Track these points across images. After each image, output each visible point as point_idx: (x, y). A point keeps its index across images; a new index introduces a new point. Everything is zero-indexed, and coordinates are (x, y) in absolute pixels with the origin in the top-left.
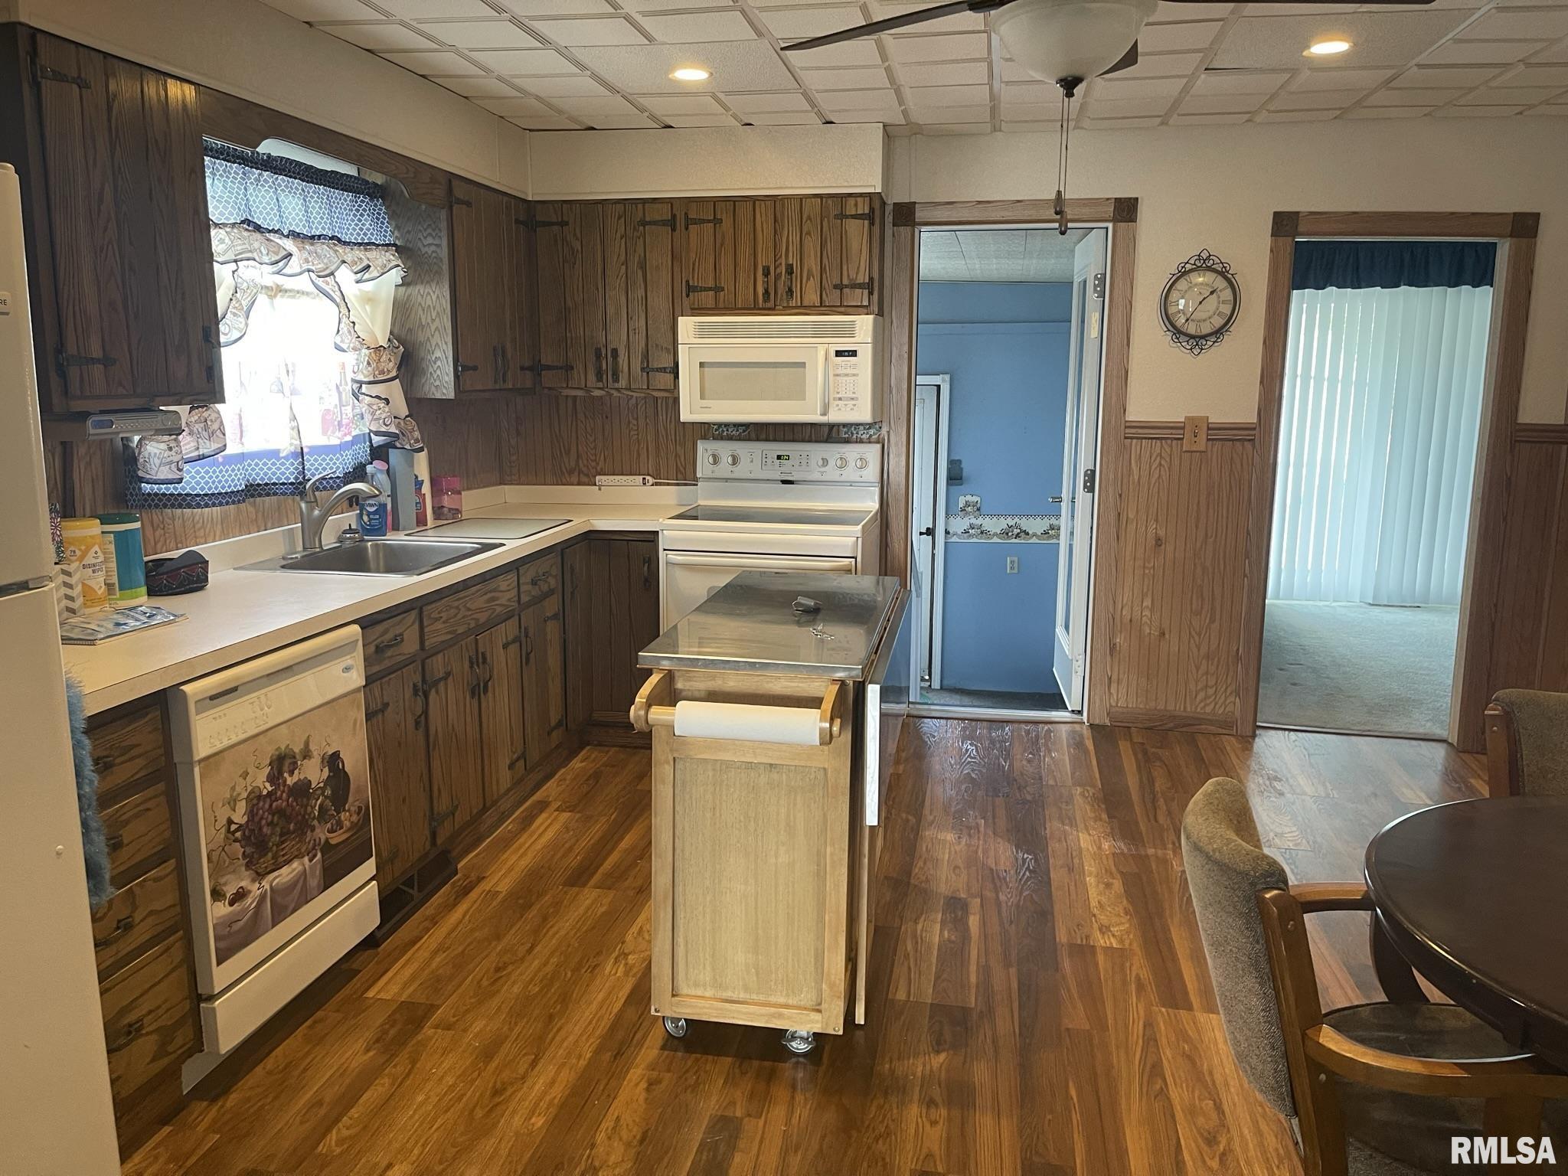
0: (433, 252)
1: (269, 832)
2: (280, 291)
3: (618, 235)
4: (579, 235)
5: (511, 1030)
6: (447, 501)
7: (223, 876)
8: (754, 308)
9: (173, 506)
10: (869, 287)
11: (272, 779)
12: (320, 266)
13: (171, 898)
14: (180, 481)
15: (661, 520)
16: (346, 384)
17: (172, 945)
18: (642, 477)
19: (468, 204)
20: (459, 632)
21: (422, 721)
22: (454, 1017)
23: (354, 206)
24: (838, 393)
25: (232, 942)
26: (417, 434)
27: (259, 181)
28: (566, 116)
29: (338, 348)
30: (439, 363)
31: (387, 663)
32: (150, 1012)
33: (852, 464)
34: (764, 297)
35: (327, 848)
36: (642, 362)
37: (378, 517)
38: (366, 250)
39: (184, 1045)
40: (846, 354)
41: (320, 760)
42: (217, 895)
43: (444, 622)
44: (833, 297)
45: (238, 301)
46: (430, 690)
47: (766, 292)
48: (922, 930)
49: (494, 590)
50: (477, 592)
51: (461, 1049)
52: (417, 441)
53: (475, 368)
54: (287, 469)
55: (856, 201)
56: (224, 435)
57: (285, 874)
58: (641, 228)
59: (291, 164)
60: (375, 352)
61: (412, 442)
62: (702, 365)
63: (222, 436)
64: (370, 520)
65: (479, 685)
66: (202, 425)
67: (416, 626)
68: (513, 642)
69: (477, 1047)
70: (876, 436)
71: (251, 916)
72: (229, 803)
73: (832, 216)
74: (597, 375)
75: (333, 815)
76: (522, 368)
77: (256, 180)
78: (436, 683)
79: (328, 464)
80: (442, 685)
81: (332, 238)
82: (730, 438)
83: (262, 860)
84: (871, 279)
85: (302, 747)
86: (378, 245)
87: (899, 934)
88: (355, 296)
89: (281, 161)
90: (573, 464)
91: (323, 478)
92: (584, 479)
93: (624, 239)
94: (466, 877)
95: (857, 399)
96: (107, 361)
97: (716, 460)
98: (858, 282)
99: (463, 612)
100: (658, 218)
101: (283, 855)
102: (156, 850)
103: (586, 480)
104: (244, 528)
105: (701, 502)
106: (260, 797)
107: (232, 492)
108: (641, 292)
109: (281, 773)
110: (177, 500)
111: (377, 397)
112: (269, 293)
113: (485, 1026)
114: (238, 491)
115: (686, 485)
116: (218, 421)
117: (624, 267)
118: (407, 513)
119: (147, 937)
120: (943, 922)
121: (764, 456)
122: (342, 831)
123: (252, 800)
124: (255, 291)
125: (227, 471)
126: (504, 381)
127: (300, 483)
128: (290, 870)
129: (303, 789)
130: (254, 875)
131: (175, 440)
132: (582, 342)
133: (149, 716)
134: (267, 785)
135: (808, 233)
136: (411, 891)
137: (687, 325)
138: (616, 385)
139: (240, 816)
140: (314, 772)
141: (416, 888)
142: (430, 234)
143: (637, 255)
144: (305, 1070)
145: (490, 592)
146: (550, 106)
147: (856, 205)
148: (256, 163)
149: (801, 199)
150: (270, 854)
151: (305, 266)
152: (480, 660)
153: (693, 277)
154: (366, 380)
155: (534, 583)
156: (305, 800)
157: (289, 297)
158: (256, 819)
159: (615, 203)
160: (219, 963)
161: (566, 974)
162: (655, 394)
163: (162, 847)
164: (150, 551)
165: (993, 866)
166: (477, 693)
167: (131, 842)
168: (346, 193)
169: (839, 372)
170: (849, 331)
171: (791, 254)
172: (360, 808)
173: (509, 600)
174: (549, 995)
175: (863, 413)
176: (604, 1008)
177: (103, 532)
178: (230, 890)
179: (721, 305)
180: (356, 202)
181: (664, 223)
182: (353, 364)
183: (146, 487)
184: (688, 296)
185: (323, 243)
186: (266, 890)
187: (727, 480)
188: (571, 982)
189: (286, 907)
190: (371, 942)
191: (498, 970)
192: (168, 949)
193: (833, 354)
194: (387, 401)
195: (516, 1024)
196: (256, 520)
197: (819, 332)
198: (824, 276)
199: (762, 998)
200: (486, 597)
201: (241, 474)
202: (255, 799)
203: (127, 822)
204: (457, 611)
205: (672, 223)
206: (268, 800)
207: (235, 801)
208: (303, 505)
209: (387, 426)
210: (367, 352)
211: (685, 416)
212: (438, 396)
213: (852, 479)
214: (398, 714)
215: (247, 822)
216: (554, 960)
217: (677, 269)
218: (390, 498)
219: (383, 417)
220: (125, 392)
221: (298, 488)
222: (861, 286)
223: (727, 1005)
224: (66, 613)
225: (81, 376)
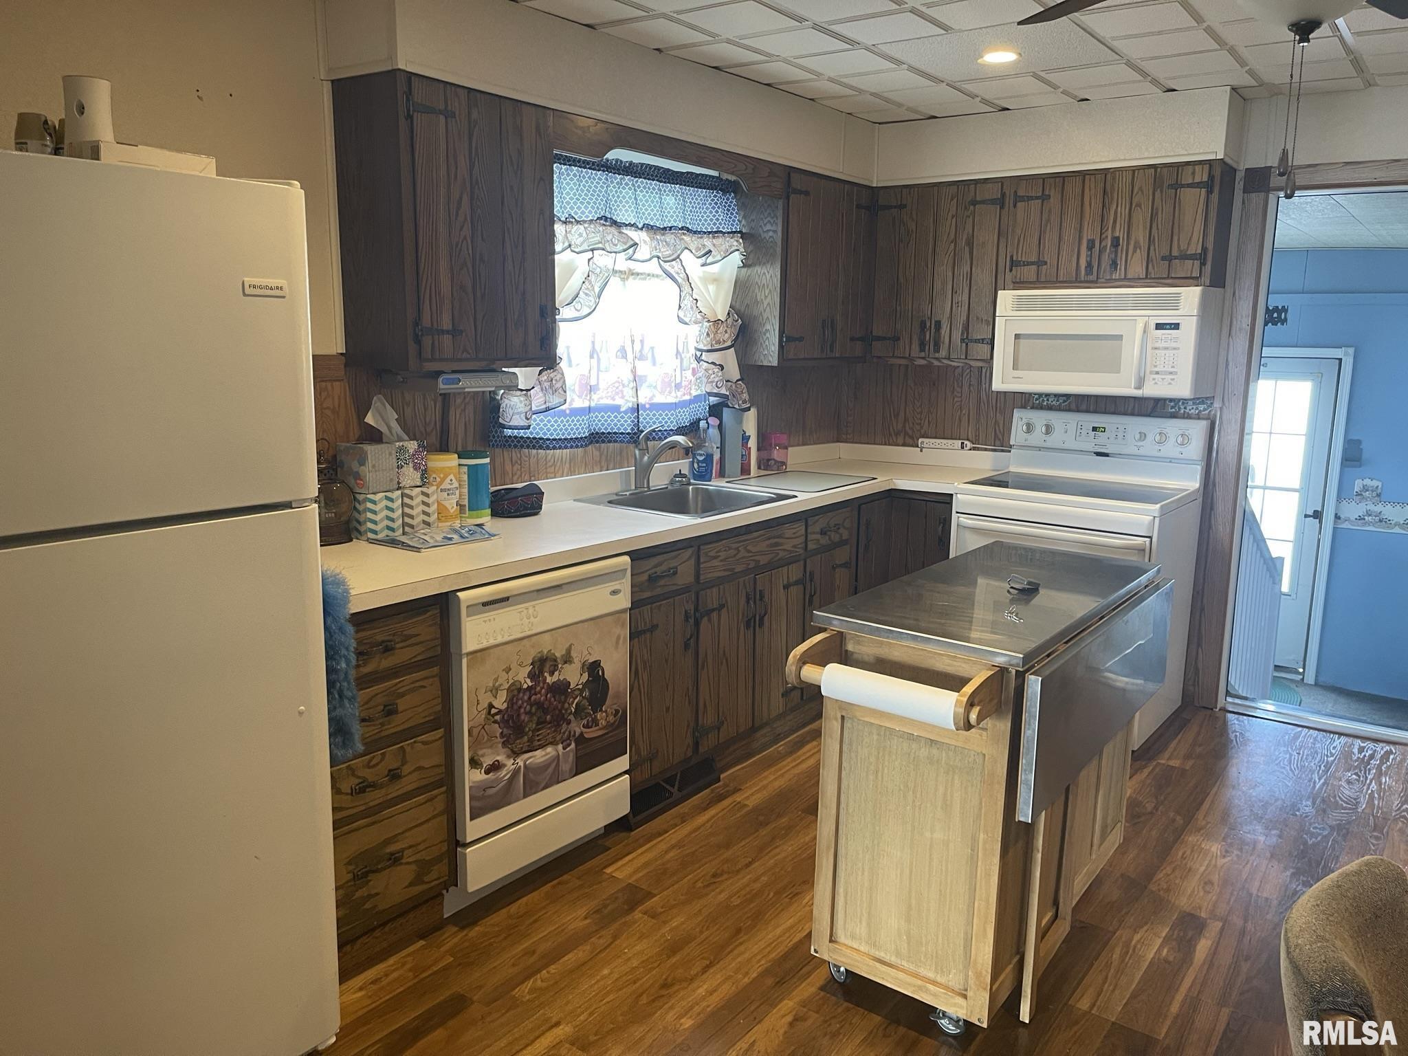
0: (771, 237)
1: (526, 719)
2: (633, 274)
3: (950, 214)
4: (915, 217)
5: (701, 932)
6: (777, 454)
7: (481, 749)
8: (1076, 281)
9: (528, 447)
10: (1202, 258)
11: (531, 676)
12: (667, 253)
13: (438, 759)
14: (528, 428)
15: (956, 484)
16: (688, 352)
17: (436, 797)
18: (960, 442)
19: (807, 193)
20: (736, 571)
21: (691, 643)
22: (662, 908)
23: (707, 200)
24: (1156, 366)
25: (485, 804)
26: (745, 396)
27: (621, 184)
28: (905, 108)
29: (681, 321)
30: (768, 335)
31: (658, 591)
32: (410, 847)
33: (1172, 440)
34: (1086, 270)
35: (581, 740)
36: (962, 334)
37: (705, 465)
38: (714, 237)
39: (439, 878)
40: (1168, 327)
41: (580, 665)
42: (474, 763)
43: (721, 561)
44: (1161, 268)
45: (590, 282)
46: (702, 618)
47: (1089, 266)
48: (1138, 941)
49: (779, 537)
50: (759, 537)
51: (655, 938)
52: (745, 402)
53: (801, 339)
54: (626, 421)
55: (1194, 170)
56: (565, 392)
57: (539, 757)
58: (972, 207)
59: (650, 168)
60: (714, 325)
61: (740, 402)
62: (1017, 336)
63: (563, 393)
64: (699, 467)
65: (755, 617)
66: (549, 384)
67: (692, 561)
68: (796, 583)
69: (668, 940)
70: (1207, 412)
71: (506, 784)
72: (491, 691)
73: (1166, 185)
74: (920, 345)
75: (589, 713)
76: (852, 339)
77: (618, 183)
78: (709, 612)
79: (657, 419)
80: (715, 614)
81: (682, 228)
82: (1050, 408)
83: (518, 741)
84: (1204, 249)
85: (564, 652)
86: (725, 233)
87: (1109, 940)
88: (700, 278)
89: (642, 167)
90: (900, 426)
91: (654, 431)
92: (909, 441)
93: (954, 219)
94: (726, 785)
95: (1176, 373)
96: (455, 332)
97: (1030, 428)
98: (1189, 253)
99: (743, 553)
100: (987, 197)
101: (539, 740)
102: (427, 719)
103: (911, 441)
104: (588, 467)
105: (1013, 469)
106: (520, 690)
107: (576, 438)
108: (967, 268)
109: (541, 672)
110: (526, 442)
111: (713, 363)
112: (622, 276)
113: (683, 923)
114: (581, 438)
115: (1003, 451)
116: (562, 380)
117: (953, 244)
118: (733, 464)
119: (410, 787)
120: (1166, 940)
121: (1079, 427)
122: (597, 728)
123: (513, 691)
124: (606, 275)
125: (573, 421)
126: (832, 351)
127: (635, 434)
128: (544, 753)
129: (561, 689)
130: (510, 752)
131: (526, 395)
132: (910, 314)
133: (429, 614)
134: (528, 681)
135: (1139, 205)
136: (670, 789)
137: (1005, 298)
138: (937, 355)
139: (500, 702)
140: (574, 675)
141: (676, 787)
142: (769, 222)
143: (966, 231)
144: (535, 921)
145: (774, 538)
146: (887, 100)
147: (1193, 173)
148: (618, 169)
149: (1134, 171)
150: (526, 738)
151: (655, 253)
152: (758, 596)
153: (1017, 252)
154: (705, 348)
155: (823, 533)
156: (563, 697)
157: (640, 279)
158: (515, 707)
159: (949, 185)
160: (472, 819)
161: (768, 895)
162: (972, 363)
163: (432, 718)
164: (507, 481)
165: (1254, 891)
166: (752, 624)
167: (406, 710)
168: (700, 190)
169: (1157, 345)
170: (1173, 303)
171: (1118, 225)
172: (617, 711)
173: (794, 546)
174: (746, 910)
175: (1181, 387)
176: (787, 935)
177: (459, 465)
178: (487, 761)
179: (1043, 279)
180: (710, 197)
181: (993, 202)
182: (694, 336)
183: (508, 432)
184: (1011, 270)
185: (672, 234)
186: (520, 766)
187: (1040, 449)
188: (770, 902)
189: (537, 784)
190: (621, 826)
191: (714, 876)
192: (431, 800)
193: (1153, 326)
194: (722, 367)
195: (707, 929)
196: (600, 462)
197: (1139, 304)
198: (1152, 248)
199: (912, 967)
200: (768, 542)
201: (585, 424)
202: (515, 691)
203: (402, 695)
204: (736, 552)
205: (1001, 202)
206: (528, 693)
207: (497, 689)
208: (637, 452)
209: (718, 388)
210: (708, 324)
211: (997, 385)
212: (765, 363)
213: (1171, 455)
214: (667, 635)
215: (508, 708)
216: (765, 879)
217: (1002, 245)
218: (719, 450)
219: (716, 380)
220: (469, 356)
221: (634, 437)
222: (1192, 257)
223: (878, 965)
224: (422, 525)
225: (433, 344)
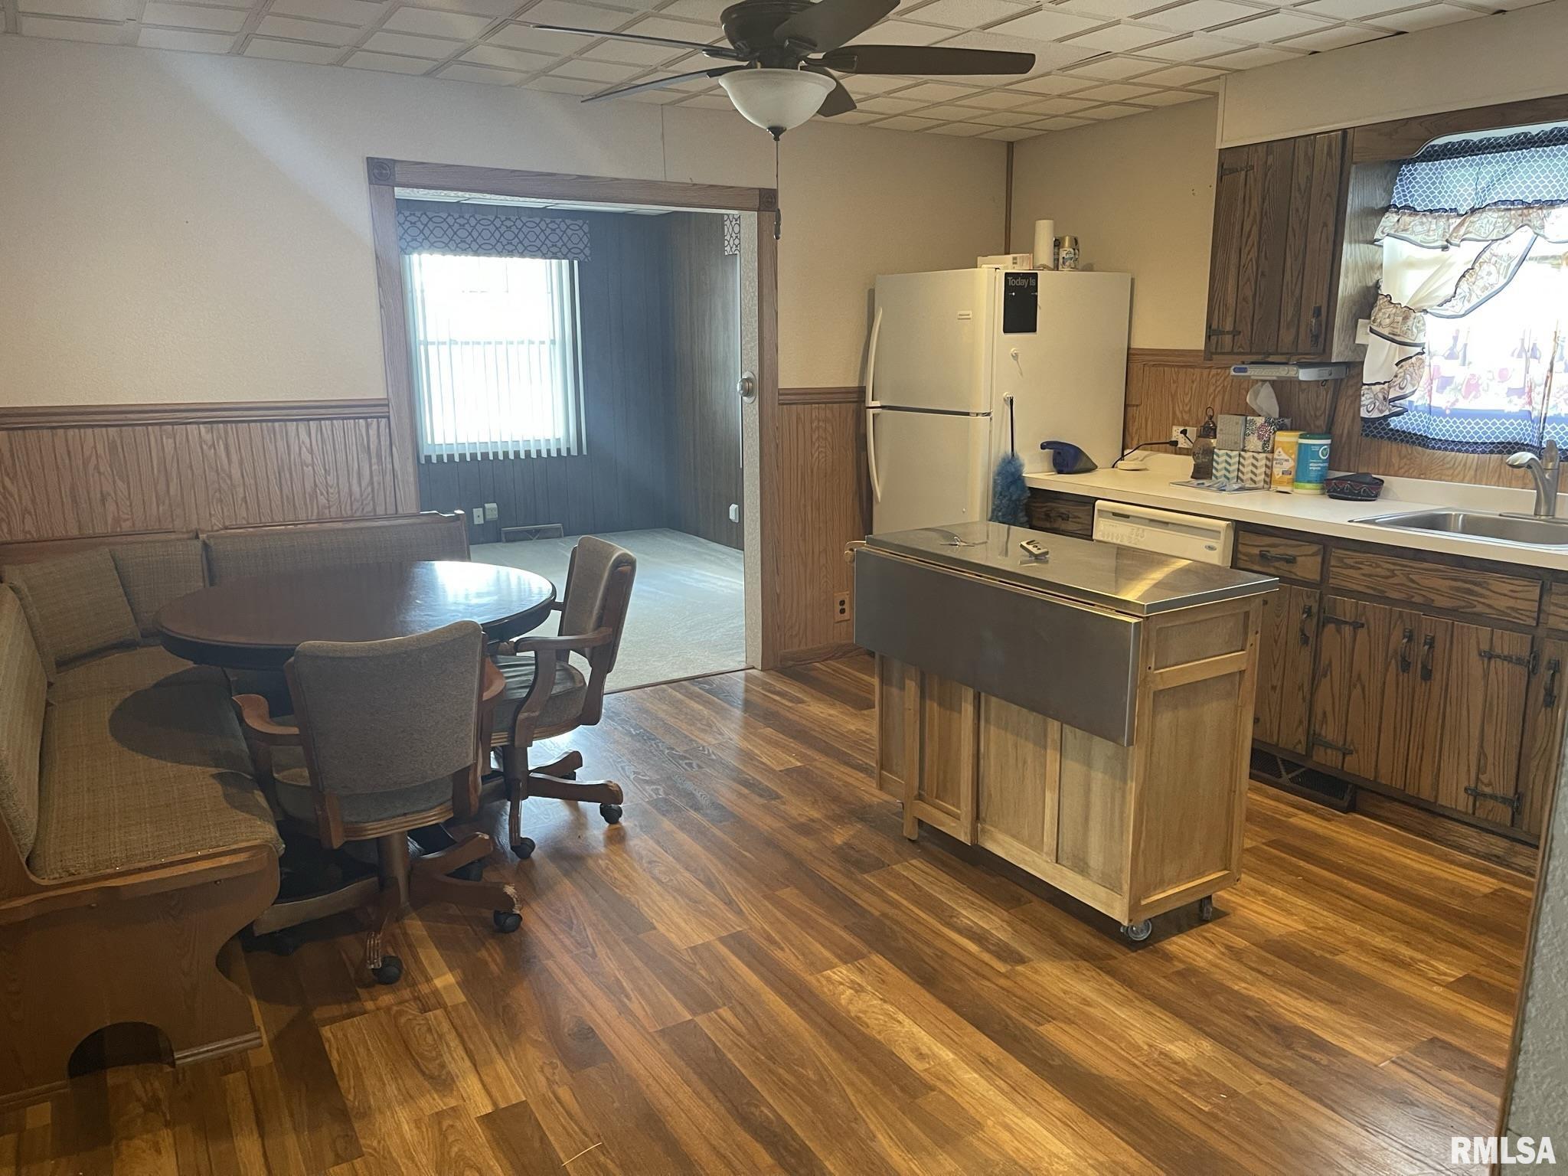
9: (1416, 444)
20: (1392, 595)
46: (1328, 624)
49: (1480, 584)
67: (1318, 559)
78: (1339, 623)
80: (1348, 629)
96: (1235, 333)
99: (1401, 579)
110: (1412, 438)
136: (1283, 773)
145: (1465, 582)
164: (1381, 471)
200: (1452, 583)
220: (1243, 351)
224: (1250, 481)
225: (1217, 342)
